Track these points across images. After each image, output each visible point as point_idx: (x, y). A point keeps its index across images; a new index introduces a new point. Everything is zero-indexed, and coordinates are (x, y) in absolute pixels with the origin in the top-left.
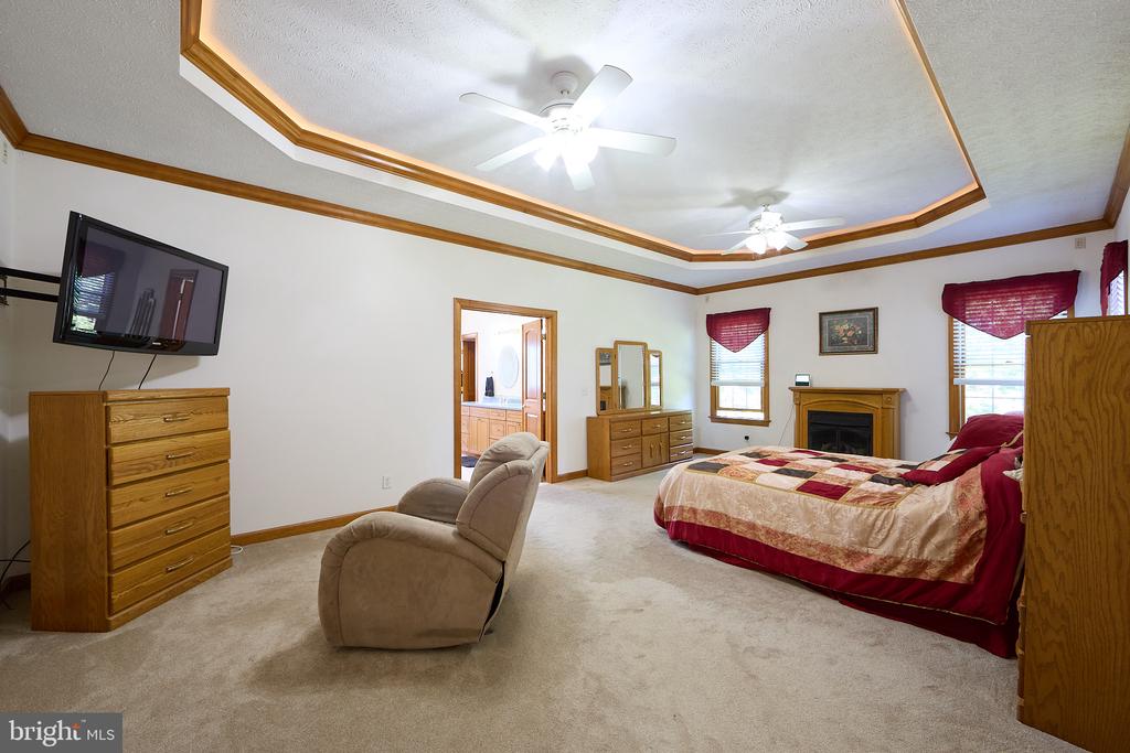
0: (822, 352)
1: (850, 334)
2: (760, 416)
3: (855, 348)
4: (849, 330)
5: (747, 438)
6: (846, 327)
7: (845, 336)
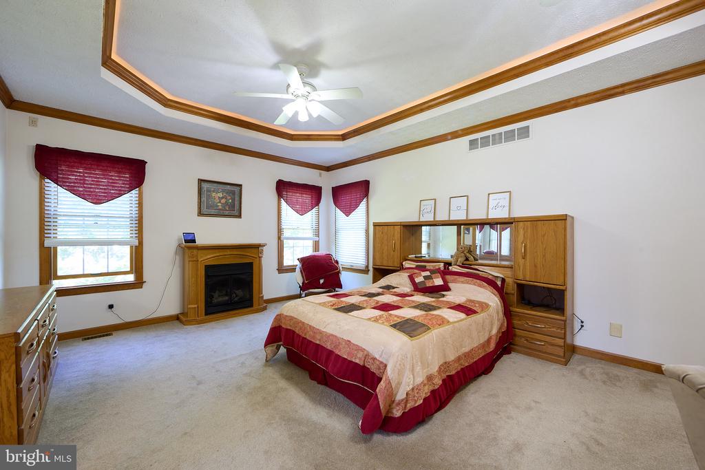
0: (200, 214)
1: (223, 201)
2: (130, 278)
3: (227, 213)
4: (222, 198)
5: (111, 307)
6: (220, 195)
7: (220, 202)
